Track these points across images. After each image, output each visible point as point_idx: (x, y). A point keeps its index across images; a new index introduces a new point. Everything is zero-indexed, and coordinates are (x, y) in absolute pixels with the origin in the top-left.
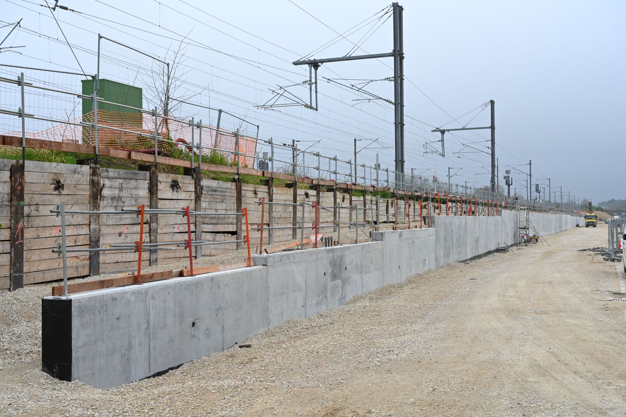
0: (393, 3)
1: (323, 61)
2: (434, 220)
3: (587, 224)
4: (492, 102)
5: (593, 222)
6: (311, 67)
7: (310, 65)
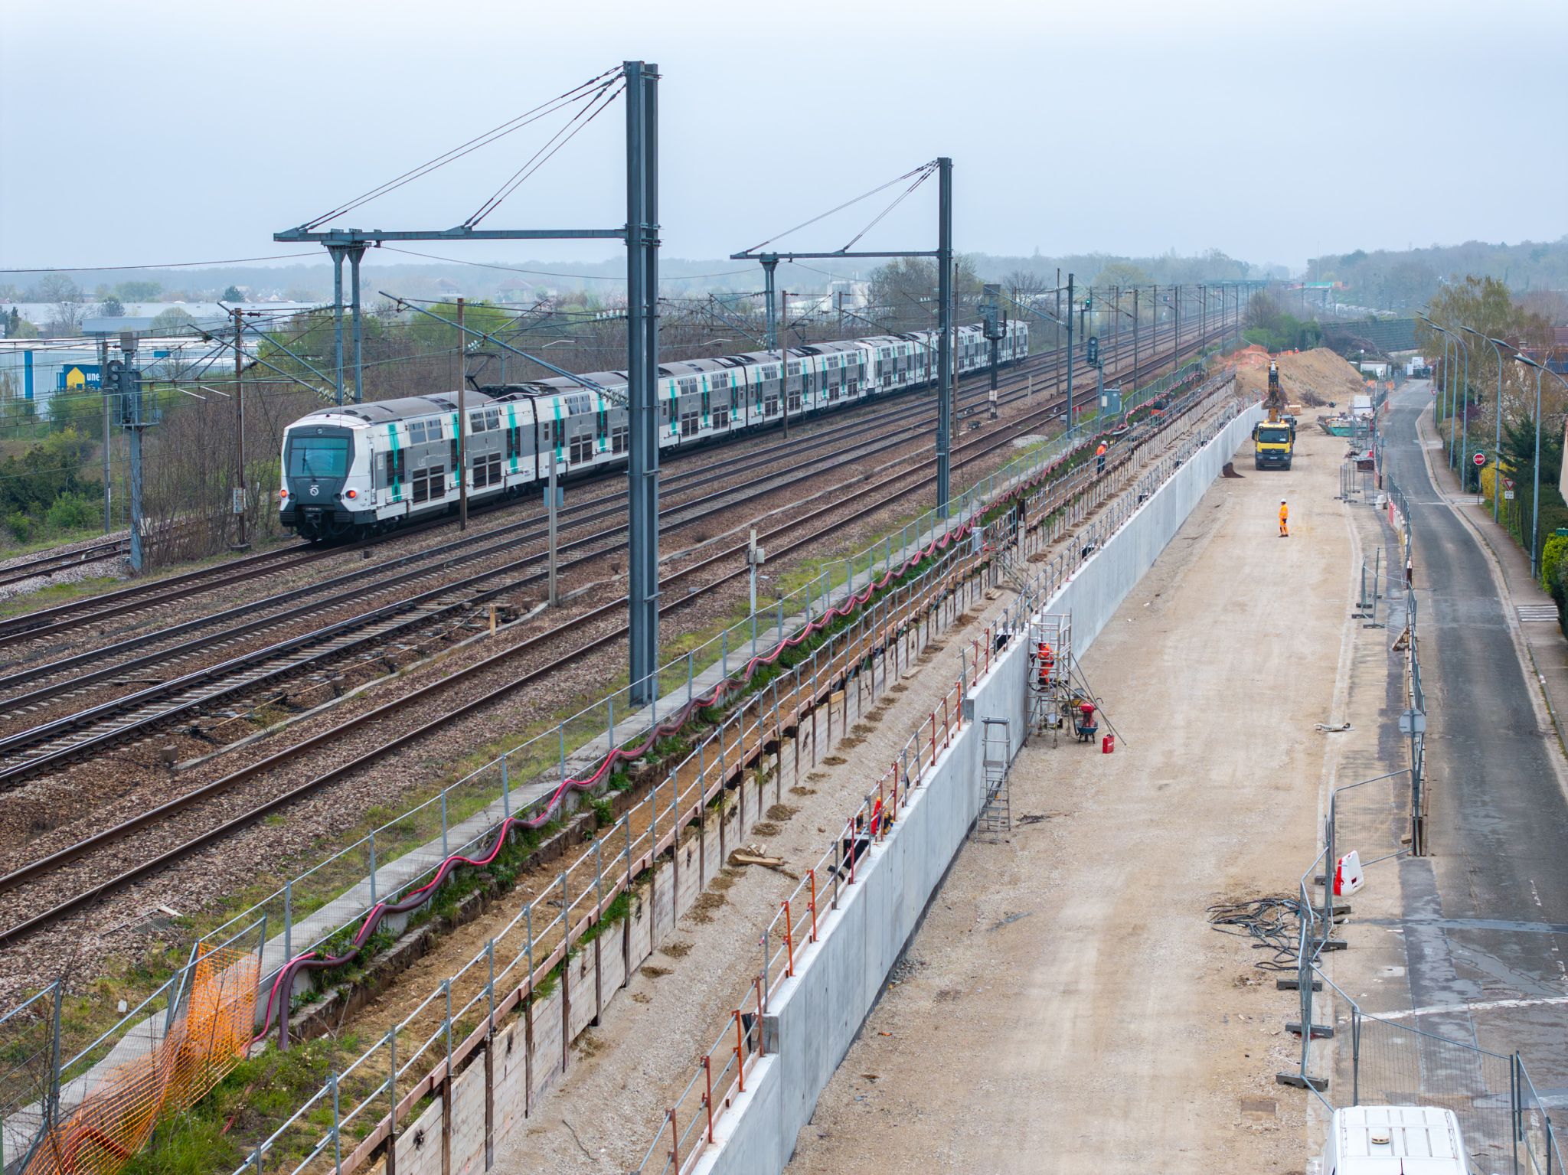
0: (627, 64)
1: (380, 237)
2: (777, 1029)
3: (1260, 457)
4: (945, 166)
5: (1281, 452)
6: (342, 260)
7: (337, 253)
